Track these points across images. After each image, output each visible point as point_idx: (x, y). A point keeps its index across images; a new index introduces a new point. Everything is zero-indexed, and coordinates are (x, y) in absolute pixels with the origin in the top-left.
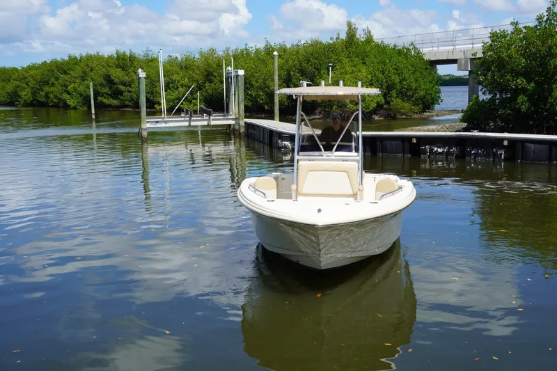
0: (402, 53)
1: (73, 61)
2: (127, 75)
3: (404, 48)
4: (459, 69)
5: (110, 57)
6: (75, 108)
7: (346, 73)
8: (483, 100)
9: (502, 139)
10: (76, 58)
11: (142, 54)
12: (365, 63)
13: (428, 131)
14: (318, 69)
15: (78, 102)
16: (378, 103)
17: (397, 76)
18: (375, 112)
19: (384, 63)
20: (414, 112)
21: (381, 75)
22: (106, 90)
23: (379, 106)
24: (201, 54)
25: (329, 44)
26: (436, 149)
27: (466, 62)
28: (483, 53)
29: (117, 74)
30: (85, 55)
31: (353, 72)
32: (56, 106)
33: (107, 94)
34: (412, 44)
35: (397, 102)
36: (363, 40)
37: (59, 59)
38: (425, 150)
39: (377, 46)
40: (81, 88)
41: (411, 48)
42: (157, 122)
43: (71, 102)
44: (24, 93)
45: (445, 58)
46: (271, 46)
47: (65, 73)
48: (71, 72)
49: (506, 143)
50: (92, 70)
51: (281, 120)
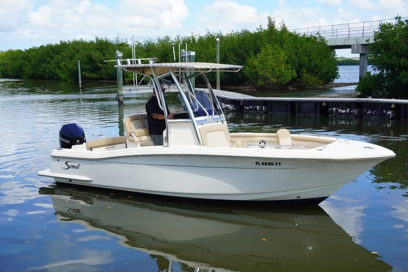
0: (311, 40)
1: (64, 46)
2: (104, 55)
3: (311, 36)
4: (353, 52)
5: (91, 43)
6: (65, 80)
7: (269, 55)
8: (374, 75)
9: (390, 104)
10: (65, 43)
11: (114, 40)
12: (282, 48)
13: (331, 97)
14: (247, 52)
15: (68, 76)
16: (292, 77)
17: (306, 58)
18: (290, 83)
19: (297, 48)
20: (319, 84)
21: (294, 57)
22: (88, 67)
23: (293, 80)
24: (159, 40)
25: (255, 33)
26: (340, 110)
27: (358, 47)
28: (375, 40)
29: (96, 55)
30: (72, 41)
31: (273, 54)
32: (51, 78)
33: (89, 70)
34: (318, 33)
35: (306, 76)
36: (279, 30)
37: (53, 44)
38: (332, 111)
39: (291, 34)
40: (70, 66)
41: (317, 36)
42: (130, 90)
43: (63, 76)
44: (27, 69)
45: (342, 44)
46: (211, 35)
47: (58, 54)
48: (63, 53)
49: (393, 106)
50: (77, 52)
51: (221, 89)
